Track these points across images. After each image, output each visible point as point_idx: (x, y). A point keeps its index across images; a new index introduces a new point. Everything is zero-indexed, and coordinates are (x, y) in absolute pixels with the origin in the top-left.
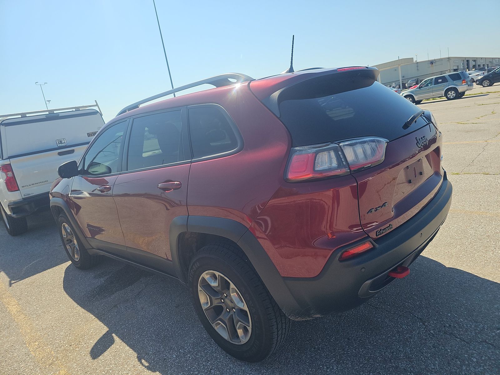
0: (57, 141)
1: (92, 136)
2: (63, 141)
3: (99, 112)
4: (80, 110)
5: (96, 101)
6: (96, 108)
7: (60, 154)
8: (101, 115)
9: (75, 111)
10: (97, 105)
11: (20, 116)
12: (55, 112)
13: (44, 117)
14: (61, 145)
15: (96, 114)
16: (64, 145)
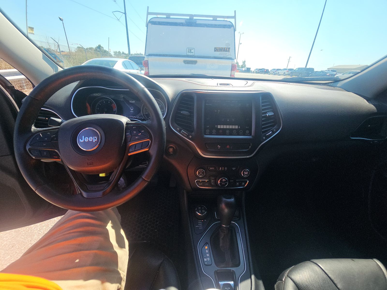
0: (187, 49)
1: (218, 51)
2: (192, 51)
3: (234, 25)
4: (216, 20)
5: (235, 11)
6: (232, 21)
7: (186, 62)
8: (235, 30)
9: (213, 20)
10: (234, 17)
11: (165, 16)
12: (195, 18)
13: (183, 21)
14: (189, 54)
15: (230, 28)
16: (191, 54)
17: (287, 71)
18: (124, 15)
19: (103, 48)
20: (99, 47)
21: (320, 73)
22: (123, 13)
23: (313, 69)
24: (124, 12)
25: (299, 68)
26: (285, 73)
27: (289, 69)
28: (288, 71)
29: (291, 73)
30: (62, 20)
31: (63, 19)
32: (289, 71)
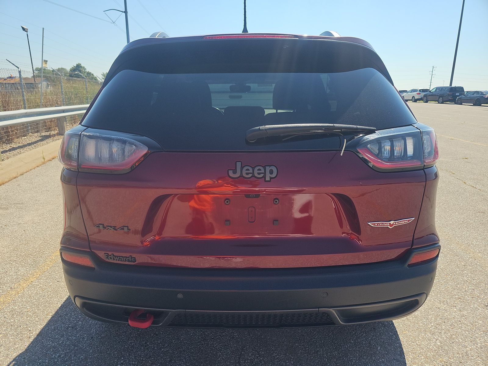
17: (417, 94)
18: (124, 14)
19: (85, 69)
20: (78, 67)
21: (473, 94)
22: (123, 12)
23: (462, 89)
24: (124, 10)
25: (437, 88)
26: (413, 97)
27: (420, 90)
28: (419, 94)
29: (425, 96)
30: (25, 31)
31: (27, 29)
32: (420, 92)
